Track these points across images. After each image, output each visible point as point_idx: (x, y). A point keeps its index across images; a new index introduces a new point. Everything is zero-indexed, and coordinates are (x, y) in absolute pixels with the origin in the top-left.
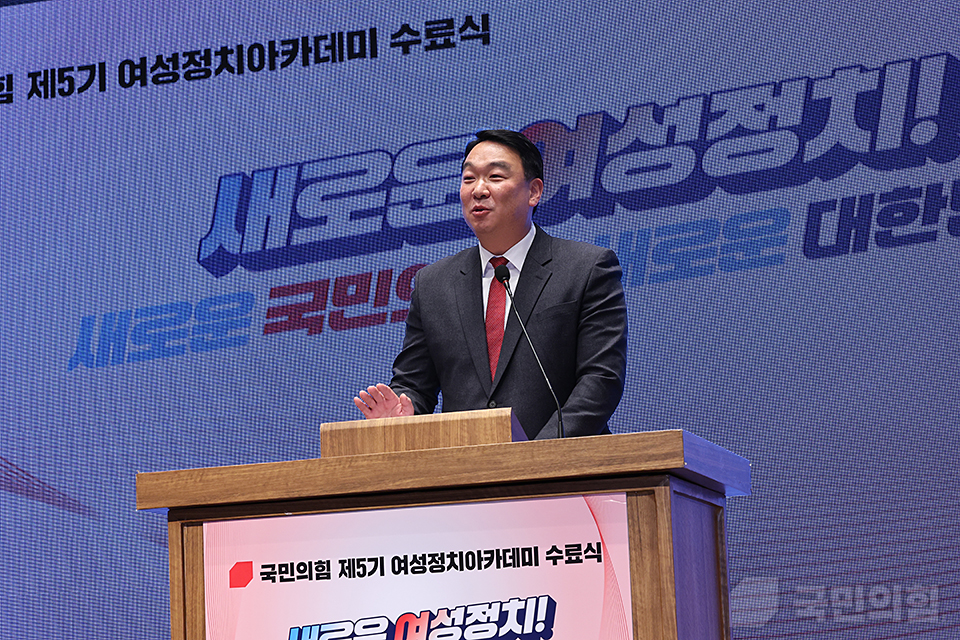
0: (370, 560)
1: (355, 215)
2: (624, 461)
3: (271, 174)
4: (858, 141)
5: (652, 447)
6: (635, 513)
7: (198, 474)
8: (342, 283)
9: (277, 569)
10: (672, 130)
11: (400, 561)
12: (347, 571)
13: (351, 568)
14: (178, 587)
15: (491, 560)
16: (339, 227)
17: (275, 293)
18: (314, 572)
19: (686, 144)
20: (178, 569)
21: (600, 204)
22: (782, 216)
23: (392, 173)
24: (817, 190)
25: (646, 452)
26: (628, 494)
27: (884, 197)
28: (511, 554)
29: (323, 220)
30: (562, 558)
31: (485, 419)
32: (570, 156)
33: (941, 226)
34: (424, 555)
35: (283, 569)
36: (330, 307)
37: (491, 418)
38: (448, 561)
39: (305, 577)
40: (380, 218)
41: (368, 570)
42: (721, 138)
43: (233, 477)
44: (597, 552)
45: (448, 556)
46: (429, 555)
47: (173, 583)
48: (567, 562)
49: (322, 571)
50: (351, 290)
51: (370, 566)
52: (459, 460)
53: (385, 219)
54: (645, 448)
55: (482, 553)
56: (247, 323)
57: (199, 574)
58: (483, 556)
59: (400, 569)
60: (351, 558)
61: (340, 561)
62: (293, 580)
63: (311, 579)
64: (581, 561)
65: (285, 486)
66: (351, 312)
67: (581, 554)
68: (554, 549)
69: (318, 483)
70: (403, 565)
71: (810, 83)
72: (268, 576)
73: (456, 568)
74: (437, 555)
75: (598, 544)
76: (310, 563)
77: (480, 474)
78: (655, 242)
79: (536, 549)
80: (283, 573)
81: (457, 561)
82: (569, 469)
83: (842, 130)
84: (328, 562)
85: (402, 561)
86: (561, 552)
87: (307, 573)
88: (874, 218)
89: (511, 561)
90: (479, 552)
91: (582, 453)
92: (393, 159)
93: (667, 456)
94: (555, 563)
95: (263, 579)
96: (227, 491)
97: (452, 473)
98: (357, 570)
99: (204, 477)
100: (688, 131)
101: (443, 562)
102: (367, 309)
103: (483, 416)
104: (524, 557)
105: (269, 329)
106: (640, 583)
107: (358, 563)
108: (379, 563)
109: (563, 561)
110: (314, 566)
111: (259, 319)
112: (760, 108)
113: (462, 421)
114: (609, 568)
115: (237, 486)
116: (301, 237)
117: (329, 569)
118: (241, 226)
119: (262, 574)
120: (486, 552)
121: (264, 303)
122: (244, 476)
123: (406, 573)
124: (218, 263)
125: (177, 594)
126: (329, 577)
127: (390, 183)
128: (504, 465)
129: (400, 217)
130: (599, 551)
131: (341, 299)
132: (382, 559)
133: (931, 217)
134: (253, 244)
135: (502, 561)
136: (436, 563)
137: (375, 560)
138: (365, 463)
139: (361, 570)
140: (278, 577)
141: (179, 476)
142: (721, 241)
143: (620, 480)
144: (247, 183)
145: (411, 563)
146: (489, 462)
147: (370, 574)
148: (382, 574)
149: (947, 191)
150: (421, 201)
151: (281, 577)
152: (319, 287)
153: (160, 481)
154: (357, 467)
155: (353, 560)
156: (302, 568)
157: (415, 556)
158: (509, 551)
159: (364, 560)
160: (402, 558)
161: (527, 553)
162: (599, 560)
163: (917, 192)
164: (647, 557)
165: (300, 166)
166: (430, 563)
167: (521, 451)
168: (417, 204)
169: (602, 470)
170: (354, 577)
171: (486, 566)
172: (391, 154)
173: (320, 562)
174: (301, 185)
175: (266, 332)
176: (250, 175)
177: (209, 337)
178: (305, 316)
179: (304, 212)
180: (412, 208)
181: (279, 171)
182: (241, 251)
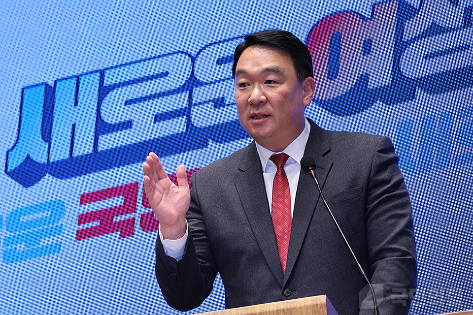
1: (158, 118)
3: (75, 80)
17: (85, 199)
29: (128, 125)
31: (301, 308)
32: (367, 48)
36: (141, 209)
37: (307, 307)
40: (185, 118)
53: (189, 119)
56: (59, 230)
92: (193, 60)
103: (298, 305)
105: (81, 235)
111: (71, 226)
113: (278, 311)
116: (108, 142)
118: (47, 135)
121: (75, 210)
127: (192, 82)
129: (204, 117)
144: (50, 92)
150: (223, 99)
152: (128, 191)
168: (219, 103)
174: (104, 91)
175: (78, 239)
176: (52, 85)
177: (21, 247)
178: (116, 219)
179: (109, 118)
180: (215, 107)
181: (82, 78)
182: (48, 159)
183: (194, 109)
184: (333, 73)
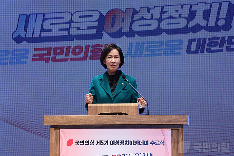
0: (104, 141)
1: (60, 30)
2: (173, 122)
3: (36, 15)
4: (203, 23)
5: (180, 119)
6: (173, 134)
7: (61, 117)
8: (56, 49)
9: (80, 142)
10: (152, 15)
11: (112, 142)
12: (98, 143)
13: (100, 143)
14: (53, 145)
15: (136, 143)
16: (55, 32)
17: (35, 50)
18: (90, 143)
19: (156, 19)
20: (53, 140)
21: (131, 34)
22: (181, 42)
23: (71, 19)
24: (191, 35)
25: (179, 120)
26: (172, 129)
27: (209, 39)
28: (141, 142)
29: (51, 30)
30: (154, 144)
32: (123, 20)
33: (224, 48)
34: (119, 141)
35: (81, 142)
36: (52, 55)
37: (133, 106)
38: (125, 143)
39: (87, 144)
40: (67, 32)
41: (104, 144)
42: (166, 19)
43: (70, 118)
44: (163, 143)
45: (125, 141)
46: (120, 141)
47: (51, 144)
48: (155, 145)
49: (92, 143)
50: (58, 51)
51: (105, 143)
52: (131, 118)
53: (69, 32)
54: (179, 119)
55: (134, 141)
56: (27, 58)
57: (58, 142)
58: (134, 142)
59: (112, 144)
60: (100, 140)
61: (97, 141)
62: (84, 145)
63: (89, 145)
64: (159, 145)
65: (85, 122)
66: (58, 57)
67: (159, 143)
68: (152, 141)
69: (93, 121)
70: (113, 143)
71: (191, 6)
72: (77, 144)
73: (127, 144)
74: (122, 141)
75: (164, 141)
76: (89, 141)
77: (136, 122)
78: (146, 45)
79: (148, 141)
80: (81, 143)
81: (127, 143)
82: (159, 123)
83: (199, 20)
84: (94, 141)
85: (113, 142)
86: (154, 142)
87: (88, 143)
88: (206, 45)
89: (141, 144)
90: (133, 141)
91: (162, 119)
93: (184, 121)
94: (153, 145)
95: (76, 144)
96: (69, 122)
97: (129, 121)
98: (101, 143)
99: (63, 118)
100: (157, 15)
101: (124, 143)
102: (63, 57)
104: (145, 143)
105: (33, 60)
106: (174, 151)
107: (101, 142)
108: (107, 142)
109: (155, 144)
110: (90, 142)
111: (30, 57)
112: (177, 11)
114: (166, 147)
115: (72, 121)
116: (44, 34)
117: (94, 143)
118: (26, 30)
119: (75, 143)
120: (135, 141)
121: (32, 52)
122: (73, 118)
123: (114, 145)
124: (19, 40)
125: (52, 147)
126: (93, 145)
127: (71, 22)
128: (143, 120)
129: (74, 32)
130: (164, 143)
131: (55, 53)
132: (108, 141)
133: (222, 46)
134: (29, 35)
135: (139, 144)
136: (122, 143)
137: (106, 141)
138: (106, 117)
139: (102, 143)
140: (80, 144)
141: (56, 117)
142: (164, 47)
143: (170, 126)
144: (28, 17)
145: (115, 143)
146: (139, 119)
147: (104, 145)
148: (108, 145)
149: (226, 39)
150: (80, 27)
151: (81, 144)
152: (49, 49)
153: (50, 118)
154: (104, 118)
155: (100, 141)
156: (86, 142)
157: (116, 141)
158: (141, 141)
159: (103, 141)
160: (113, 141)
161: (145, 142)
162: (164, 145)
163: (218, 38)
164: (176, 145)
165: (44, 14)
166: (120, 143)
167: (147, 117)
168: (78, 29)
169: (168, 123)
170: (100, 145)
171: (135, 145)
172: (71, 14)
173: (91, 141)
174: (44, 20)
176: (29, 15)
177: (15, 61)
178: (44, 57)
179: (45, 27)
180: (77, 30)
181: (38, 15)
182: (25, 37)
183: (71, 29)
184: (112, 26)
